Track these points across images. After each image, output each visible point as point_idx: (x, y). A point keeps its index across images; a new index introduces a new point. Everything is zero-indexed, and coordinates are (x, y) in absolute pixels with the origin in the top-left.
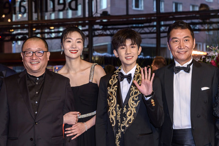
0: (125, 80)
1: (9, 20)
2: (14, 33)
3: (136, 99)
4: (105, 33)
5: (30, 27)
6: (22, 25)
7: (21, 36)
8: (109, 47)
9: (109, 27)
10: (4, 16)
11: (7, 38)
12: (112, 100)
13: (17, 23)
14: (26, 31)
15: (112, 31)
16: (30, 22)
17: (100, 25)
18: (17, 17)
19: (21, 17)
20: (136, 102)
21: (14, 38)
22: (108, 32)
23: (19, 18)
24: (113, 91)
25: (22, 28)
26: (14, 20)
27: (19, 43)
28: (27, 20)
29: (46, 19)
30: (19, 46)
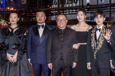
0: (98, 31)
1: (50, 8)
2: (53, 12)
4: (88, 12)
5: (59, 10)
6: (55, 9)
7: (55, 14)
8: (90, 17)
9: (90, 10)
10: (48, 6)
11: (50, 15)
12: (93, 39)
13: (53, 9)
14: (57, 12)
15: (91, 11)
16: (59, 8)
17: (86, 9)
18: (53, 6)
19: (55, 6)
21: (52, 15)
22: (90, 12)
23: (54, 7)
24: (93, 35)
25: (55, 11)
26: (52, 7)
27: (54, 16)
28: (57, 7)
29: (65, 7)
30: (54, 17)
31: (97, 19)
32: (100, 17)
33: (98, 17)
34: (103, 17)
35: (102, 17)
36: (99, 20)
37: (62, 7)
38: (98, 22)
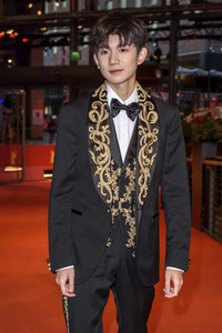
0: (123, 113)
1: (39, 13)
2: (48, 33)
3: (150, 151)
4: (197, 33)
5: (74, 23)
6: (60, 19)
7: (59, 38)
8: (203, 58)
9: (204, 23)
10: (30, 6)
11: (35, 42)
13: (52, 16)
14: (65, 30)
15: (209, 30)
16: (74, 15)
17: (190, 20)
18: (52, 7)
19: (58, 8)
20: (149, 156)
21: (47, 42)
22: (203, 32)
23: (55, 9)
25: (59, 25)
26: (47, 11)
27: (55, 49)
28: (68, 10)
29: (99, 8)
30: (55, 55)
31: (108, 55)
32: (120, 45)
33: (108, 47)
34: (132, 49)
35: (127, 47)
36: (113, 62)
37: (89, 8)
38: (112, 72)
